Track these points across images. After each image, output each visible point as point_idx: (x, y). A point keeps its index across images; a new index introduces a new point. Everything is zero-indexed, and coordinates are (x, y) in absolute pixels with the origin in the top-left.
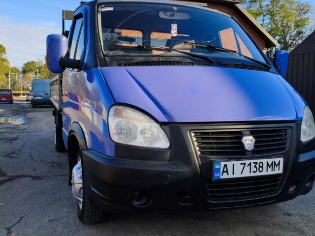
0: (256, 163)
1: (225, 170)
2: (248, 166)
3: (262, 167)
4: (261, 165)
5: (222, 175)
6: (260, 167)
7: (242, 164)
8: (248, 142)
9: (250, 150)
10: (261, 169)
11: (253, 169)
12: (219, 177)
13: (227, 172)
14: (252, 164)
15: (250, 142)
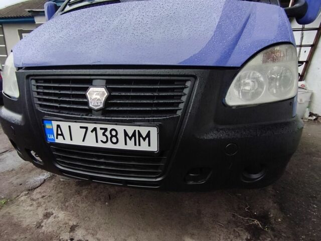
0: (106, 130)
1: (60, 132)
2: (92, 131)
3: (116, 136)
4: (114, 133)
5: (57, 138)
6: (112, 136)
7: (81, 127)
8: (94, 96)
9: (96, 108)
10: (114, 140)
11: (101, 137)
12: (54, 140)
13: (62, 135)
14: (98, 130)
15: (98, 97)
